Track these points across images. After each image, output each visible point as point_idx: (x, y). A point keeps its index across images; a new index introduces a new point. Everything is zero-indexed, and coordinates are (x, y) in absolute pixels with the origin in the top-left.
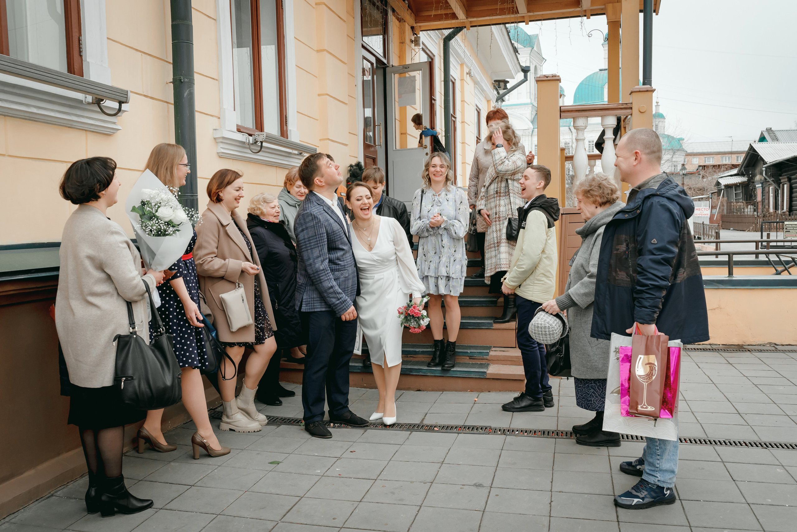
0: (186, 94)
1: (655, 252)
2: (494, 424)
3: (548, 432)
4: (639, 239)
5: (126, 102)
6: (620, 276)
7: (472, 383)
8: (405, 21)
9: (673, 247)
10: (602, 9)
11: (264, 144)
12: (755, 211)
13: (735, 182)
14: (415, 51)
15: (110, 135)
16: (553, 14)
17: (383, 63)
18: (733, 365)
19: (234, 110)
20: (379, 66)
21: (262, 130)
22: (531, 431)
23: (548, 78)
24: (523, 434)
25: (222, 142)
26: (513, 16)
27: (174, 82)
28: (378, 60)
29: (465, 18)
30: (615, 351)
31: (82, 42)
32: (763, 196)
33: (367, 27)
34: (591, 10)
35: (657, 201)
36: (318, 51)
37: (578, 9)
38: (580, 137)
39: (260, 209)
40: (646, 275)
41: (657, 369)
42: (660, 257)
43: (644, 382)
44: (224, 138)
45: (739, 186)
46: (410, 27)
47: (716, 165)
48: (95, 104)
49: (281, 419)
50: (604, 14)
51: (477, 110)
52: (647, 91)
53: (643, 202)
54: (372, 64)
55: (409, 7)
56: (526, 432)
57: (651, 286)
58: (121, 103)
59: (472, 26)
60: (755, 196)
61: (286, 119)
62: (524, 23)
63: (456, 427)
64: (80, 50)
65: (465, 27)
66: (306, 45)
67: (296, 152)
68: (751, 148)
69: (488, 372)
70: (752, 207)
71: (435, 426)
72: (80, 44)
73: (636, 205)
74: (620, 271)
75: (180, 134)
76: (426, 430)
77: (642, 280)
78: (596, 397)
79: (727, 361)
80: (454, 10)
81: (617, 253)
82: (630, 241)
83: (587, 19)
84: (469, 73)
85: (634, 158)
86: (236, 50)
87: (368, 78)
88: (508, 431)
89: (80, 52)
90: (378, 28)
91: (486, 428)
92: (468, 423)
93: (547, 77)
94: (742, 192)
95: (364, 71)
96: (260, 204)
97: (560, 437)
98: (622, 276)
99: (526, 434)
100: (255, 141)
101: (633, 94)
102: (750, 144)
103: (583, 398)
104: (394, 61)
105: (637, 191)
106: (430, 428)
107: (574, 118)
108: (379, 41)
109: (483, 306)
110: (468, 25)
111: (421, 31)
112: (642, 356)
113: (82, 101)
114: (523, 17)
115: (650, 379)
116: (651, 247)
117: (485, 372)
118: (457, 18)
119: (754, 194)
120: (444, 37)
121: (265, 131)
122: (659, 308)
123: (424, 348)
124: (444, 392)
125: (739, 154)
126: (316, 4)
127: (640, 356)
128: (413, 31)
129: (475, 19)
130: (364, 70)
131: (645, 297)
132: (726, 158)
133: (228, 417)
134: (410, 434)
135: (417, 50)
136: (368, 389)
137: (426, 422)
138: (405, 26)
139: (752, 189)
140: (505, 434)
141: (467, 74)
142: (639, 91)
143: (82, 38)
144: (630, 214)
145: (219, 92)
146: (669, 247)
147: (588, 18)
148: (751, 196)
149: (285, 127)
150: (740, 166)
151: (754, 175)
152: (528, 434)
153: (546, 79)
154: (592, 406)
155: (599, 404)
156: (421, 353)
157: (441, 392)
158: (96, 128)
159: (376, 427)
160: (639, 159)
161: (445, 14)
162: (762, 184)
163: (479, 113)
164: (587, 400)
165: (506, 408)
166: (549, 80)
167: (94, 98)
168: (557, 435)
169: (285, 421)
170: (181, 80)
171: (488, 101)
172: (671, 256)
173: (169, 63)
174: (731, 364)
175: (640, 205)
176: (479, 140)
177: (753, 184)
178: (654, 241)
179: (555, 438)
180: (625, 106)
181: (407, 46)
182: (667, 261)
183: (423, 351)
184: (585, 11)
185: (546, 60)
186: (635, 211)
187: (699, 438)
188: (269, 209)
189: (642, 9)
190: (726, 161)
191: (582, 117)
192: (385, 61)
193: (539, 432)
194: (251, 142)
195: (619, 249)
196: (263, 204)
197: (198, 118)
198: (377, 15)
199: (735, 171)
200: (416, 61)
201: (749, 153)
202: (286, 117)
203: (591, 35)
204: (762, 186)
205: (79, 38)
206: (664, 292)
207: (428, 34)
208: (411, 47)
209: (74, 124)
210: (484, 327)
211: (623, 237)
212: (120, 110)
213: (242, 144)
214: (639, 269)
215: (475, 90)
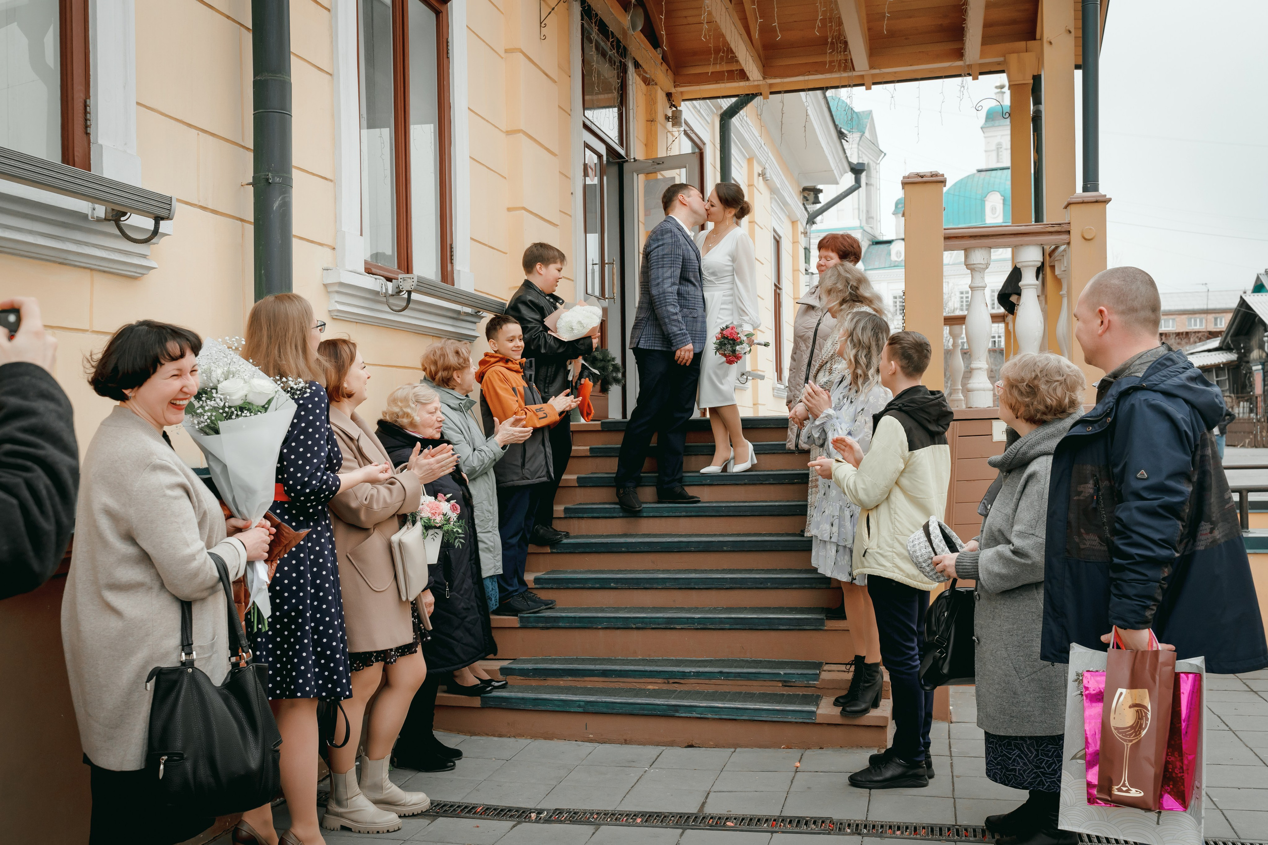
0: (276, 205)
1: (1145, 494)
2: (838, 814)
3: (941, 829)
4: (1117, 470)
5: (168, 218)
6: (1088, 543)
7: (790, 732)
8: (656, 84)
9: (1180, 482)
10: (999, 64)
11: (415, 296)
12: (1251, 411)
13: (1217, 362)
14: (672, 135)
15: (135, 278)
16: (914, 71)
17: (619, 156)
18: (1259, 693)
19: (361, 235)
20: (611, 160)
21: (408, 269)
22: (907, 828)
23: (924, 179)
24: (894, 832)
25: (338, 292)
26: (845, 75)
27: (255, 183)
28: (609, 148)
29: (761, 78)
30: (1076, 680)
31: (91, 109)
32: (1265, 385)
33: (592, 93)
34: (980, 64)
35: (1143, 398)
36: (509, 133)
37: (959, 63)
38: (978, 283)
39: (407, 415)
40: (1130, 537)
41: (1149, 716)
42: (1156, 503)
43: (1125, 740)
44: (341, 284)
45: (1223, 369)
46: (664, 95)
47: (1182, 333)
48: (110, 220)
49: (438, 805)
50: (1003, 72)
51: (774, 238)
52: (1097, 202)
53: (1118, 402)
54: (600, 156)
55: (664, 59)
56: (899, 829)
57: (1138, 559)
58: (158, 219)
59: (772, 93)
60: (1251, 386)
61: (451, 252)
62: (864, 88)
63: (767, 820)
64: (86, 123)
65: (761, 94)
66: (487, 121)
67: (469, 310)
68: (1243, 303)
69: (820, 712)
70: (1246, 404)
71: (727, 819)
72: (86, 112)
73: (1105, 409)
74: (1087, 533)
75: (264, 278)
76: (711, 826)
77: (1122, 547)
78: (1025, 764)
79: (1247, 686)
80: (743, 65)
81: (1078, 500)
82: (1100, 475)
83: (973, 79)
84: (762, 175)
85: (1099, 321)
86: (365, 132)
87: (593, 180)
88: (865, 827)
89: (86, 127)
90: (610, 95)
91: (823, 822)
92: (789, 812)
93: (922, 177)
94: (1229, 379)
95: (587, 170)
96: (409, 406)
97: (964, 838)
98: (1091, 541)
99: (898, 833)
100: (398, 290)
101: (1072, 207)
102: (1241, 297)
103: (998, 764)
104: (637, 152)
105: (1111, 383)
106: (718, 823)
107: (965, 250)
108: (611, 118)
109: (804, 588)
110: (766, 91)
111: (684, 100)
112: (1124, 691)
113: (87, 215)
114: (862, 76)
115: (1136, 735)
116: (1136, 485)
117: (814, 712)
118: (748, 79)
119: (1250, 382)
120: (720, 112)
121: (414, 272)
122: (1155, 600)
123: (700, 667)
124: (738, 750)
125: (1218, 313)
126: (506, 51)
127: (1120, 690)
128: (669, 100)
129: (778, 80)
130: (585, 166)
131: (1127, 578)
132: (1195, 321)
133: (339, 803)
134: (681, 835)
135: (676, 134)
136: (596, 745)
137: (709, 810)
138: (656, 91)
139: (1246, 374)
140: (859, 834)
141: (759, 175)
142: (1083, 203)
143: (91, 102)
144: (1096, 425)
145: (335, 203)
146: (1171, 483)
147: (976, 78)
148: (1244, 387)
149: (449, 265)
150: (1224, 335)
151: (1249, 350)
152: (902, 833)
153: (920, 179)
154: (1016, 780)
155: (1029, 777)
156: (694, 676)
157: (733, 750)
158: (111, 265)
159: (616, 819)
160: (1106, 322)
161: (728, 72)
162: (1263, 364)
163: (778, 242)
164: (1007, 768)
165: (856, 781)
166: (925, 182)
167: (109, 210)
168: (958, 834)
169: (445, 808)
170: (267, 180)
171: (794, 223)
172: (1177, 499)
173: (248, 149)
174: (1256, 692)
175: (1112, 409)
176: (778, 290)
177: (1248, 365)
178: (1143, 474)
179: (955, 842)
180: (1056, 229)
181: (659, 125)
182: (1172, 511)
183: (698, 672)
184: (970, 66)
185: (885, 154)
186: (1104, 420)
187: (1224, 840)
188: (428, 416)
189: (1080, 62)
190: (1195, 325)
191: (981, 247)
192: (622, 152)
193: (924, 828)
194: (390, 292)
195: (1082, 492)
196: (413, 406)
197: (298, 250)
198: (609, 73)
199: (1215, 343)
200: (675, 152)
201: (1239, 311)
202: (451, 248)
203: (980, 108)
204: (1263, 369)
205: (85, 102)
206: (1166, 570)
207: (695, 107)
208: (665, 128)
209: (71, 257)
210: (807, 628)
211: (1088, 469)
212: (156, 232)
213: (374, 296)
214: (1117, 526)
215: (771, 203)
